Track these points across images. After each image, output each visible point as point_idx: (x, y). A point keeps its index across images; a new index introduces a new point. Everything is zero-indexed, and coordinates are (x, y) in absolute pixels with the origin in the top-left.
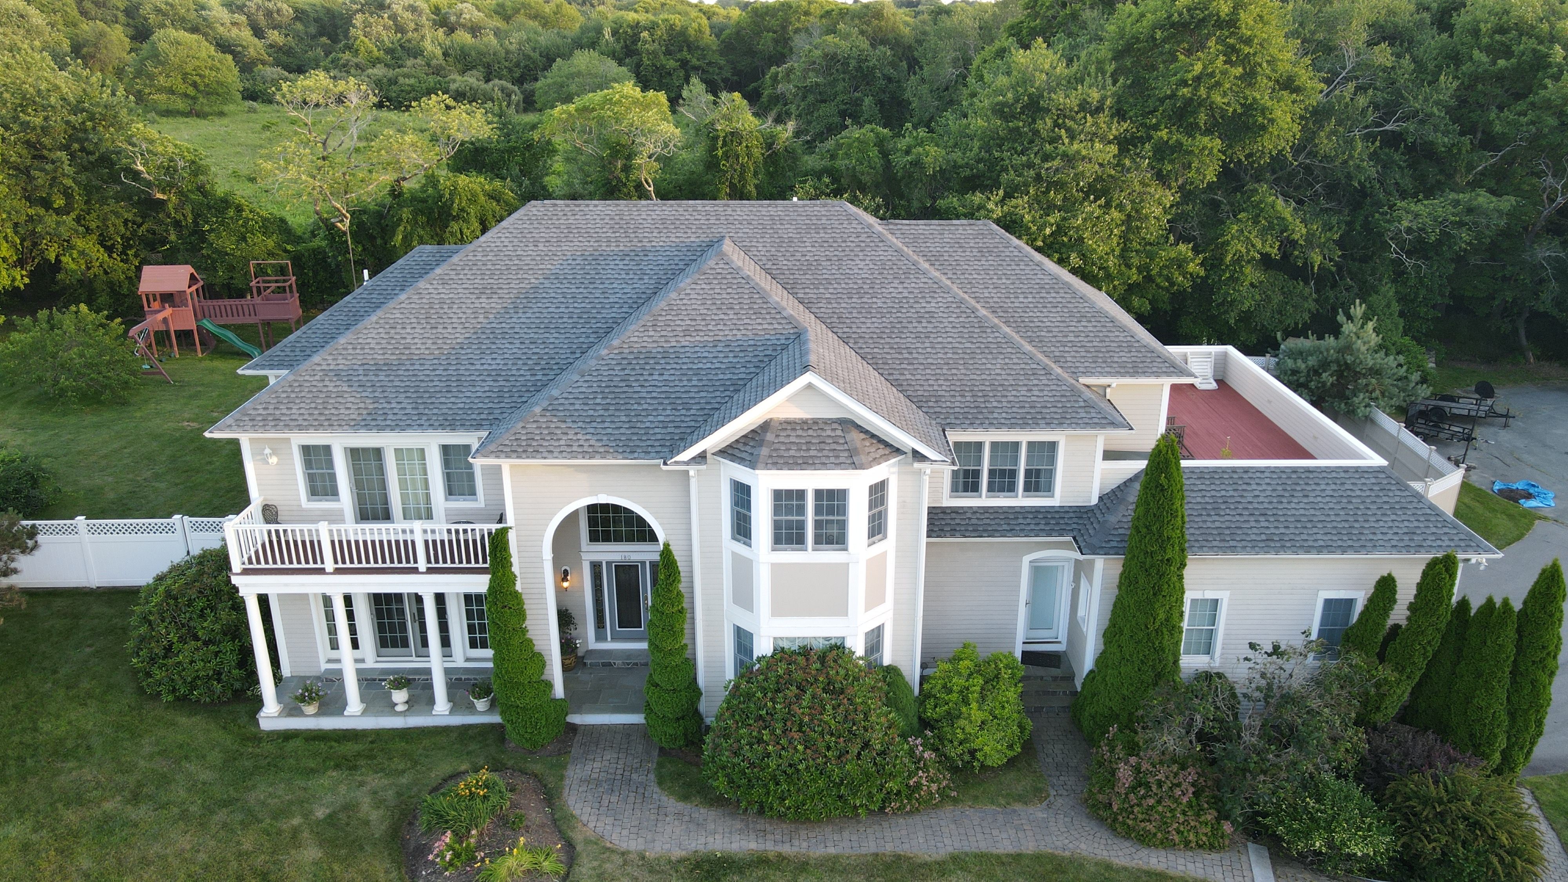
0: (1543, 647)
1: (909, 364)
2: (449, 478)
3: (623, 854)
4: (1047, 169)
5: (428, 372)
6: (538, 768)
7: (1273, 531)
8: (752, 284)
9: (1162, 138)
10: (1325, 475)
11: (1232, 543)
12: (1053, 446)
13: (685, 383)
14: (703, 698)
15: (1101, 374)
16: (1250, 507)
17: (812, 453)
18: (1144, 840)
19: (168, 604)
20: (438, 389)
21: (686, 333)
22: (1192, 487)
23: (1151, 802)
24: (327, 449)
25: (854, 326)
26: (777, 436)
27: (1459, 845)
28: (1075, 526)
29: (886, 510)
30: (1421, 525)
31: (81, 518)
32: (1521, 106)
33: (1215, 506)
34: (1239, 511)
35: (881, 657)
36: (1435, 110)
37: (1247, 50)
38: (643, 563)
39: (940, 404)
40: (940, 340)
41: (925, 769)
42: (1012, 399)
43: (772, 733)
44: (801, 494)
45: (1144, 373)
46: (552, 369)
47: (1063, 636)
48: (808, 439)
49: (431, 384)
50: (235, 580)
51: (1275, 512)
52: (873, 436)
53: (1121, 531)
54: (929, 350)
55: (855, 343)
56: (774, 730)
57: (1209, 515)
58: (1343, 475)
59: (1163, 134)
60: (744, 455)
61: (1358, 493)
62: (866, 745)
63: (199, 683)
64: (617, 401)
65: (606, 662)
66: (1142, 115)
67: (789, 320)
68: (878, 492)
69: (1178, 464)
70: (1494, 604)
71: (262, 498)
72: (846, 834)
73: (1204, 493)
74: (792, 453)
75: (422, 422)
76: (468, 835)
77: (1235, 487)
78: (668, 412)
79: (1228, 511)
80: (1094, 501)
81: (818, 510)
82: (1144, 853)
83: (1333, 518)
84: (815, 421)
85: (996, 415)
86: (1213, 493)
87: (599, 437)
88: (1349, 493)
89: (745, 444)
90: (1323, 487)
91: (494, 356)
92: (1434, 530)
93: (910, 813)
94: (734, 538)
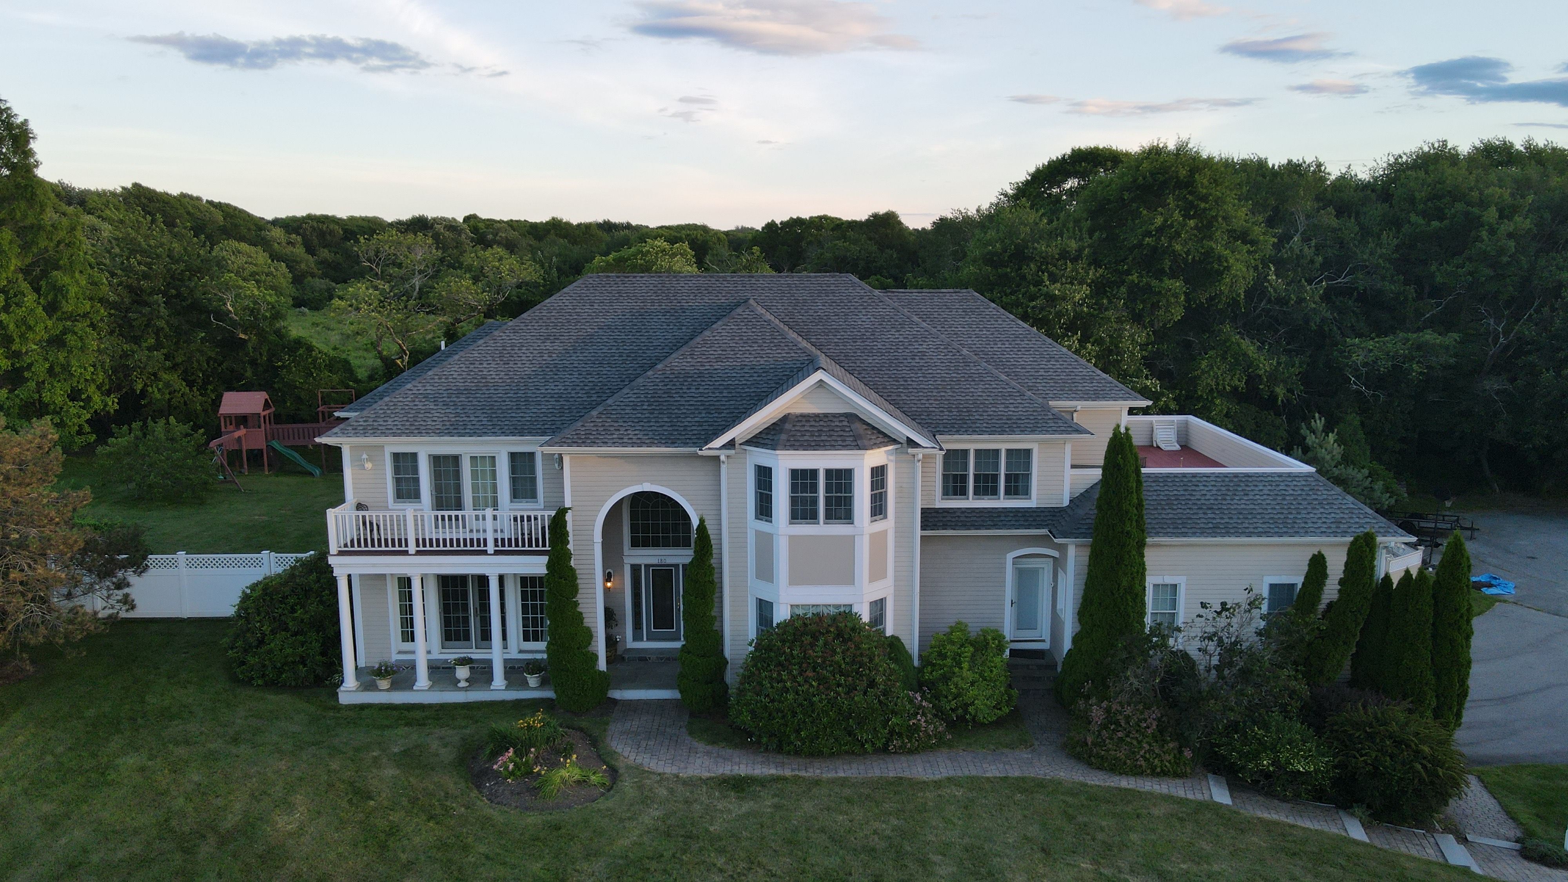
0: (1456, 610)
1: (905, 389)
2: (514, 481)
3: (660, 774)
4: (1033, 307)
5: (500, 395)
6: (584, 724)
7: (1218, 521)
8: (773, 325)
9: (1133, 281)
10: (1262, 479)
11: (1183, 530)
12: (1028, 452)
13: (717, 395)
14: (729, 666)
15: (1068, 399)
16: (1199, 503)
17: (823, 438)
18: (1115, 768)
19: (264, 600)
20: (508, 407)
21: (718, 359)
22: (1149, 488)
23: (1120, 734)
24: (414, 456)
25: (858, 362)
26: (794, 426)
27: (1388, 758)
28: (1050, 522)
29: (886, 492)
30: (1346, 516)
31: (181, 554)
32: (1458, 260)
33: (1169, 502)
34: (1189, 506)
35: (884, 629)
36: (1381, 261)
37: (1203, 205)
38: (676, 566)
39: (931, 417)
40: (930, 371)
41: (924, 714)
42: (991, 413)
43: (790, 673)
44: (814, 473)
45: (1104, 398)
46: (605, 393)
47: (1046, 635)
48: (819, 428)
49: (503, 404)
50: (331, 560)
51: (1220, 506)
52: (874, 428)
53: (1088, 521)
54: (921, 379)
55: (859, 374)
56: (791, 671)
57: (1163, 509)
58: (1277, 479)
59: (1134, 277)
60: (766, 441)
61: (1291, 492)
62: (872, 684)
63: (286, 668)
64: (661, 407)
65: (642, 657)
66: (1115, 263)
67: (804, 351)
68: (878, 473)
69: (1138, 472)
70: (1412, 575)
71: (355, 500)
72: (854, 766)
73: (1159, 492)
74: (806, 438)
75: (496, 430)
76: (528, 752)
77: (1184, 488)
78: (704, 415)
79: (1180, 506)
80: (1066, 503)
81: (828, 489)
82: (1116, 779)
83: (1270, 511)
84: (826, 415)
85: (978, 425)
86: (1167, 493)
87: (645, 432)
88: (1284, 492)
89: (767, 434)
90: (1261, 488)
91: (556, 383)
92: (1357, 520)
93: (911, 752)
94: (757, 518)
